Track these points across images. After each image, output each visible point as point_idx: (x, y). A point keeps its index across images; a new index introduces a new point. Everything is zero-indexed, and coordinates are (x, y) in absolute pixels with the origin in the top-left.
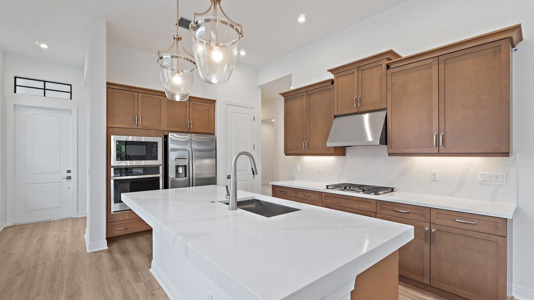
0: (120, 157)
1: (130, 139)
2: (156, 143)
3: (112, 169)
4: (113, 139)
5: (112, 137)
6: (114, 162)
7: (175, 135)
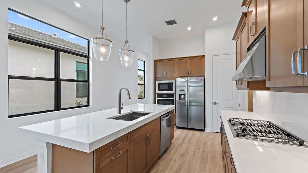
0: (159, 90)
1: (163, 82)
2: (172, 83)
3: (156, 94)
4: (157, 82)
5: (156, 81)
6: (157, 92)
7: (179, 79)
